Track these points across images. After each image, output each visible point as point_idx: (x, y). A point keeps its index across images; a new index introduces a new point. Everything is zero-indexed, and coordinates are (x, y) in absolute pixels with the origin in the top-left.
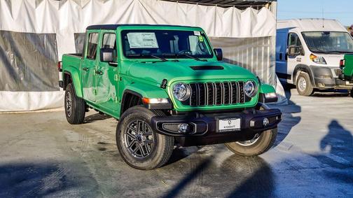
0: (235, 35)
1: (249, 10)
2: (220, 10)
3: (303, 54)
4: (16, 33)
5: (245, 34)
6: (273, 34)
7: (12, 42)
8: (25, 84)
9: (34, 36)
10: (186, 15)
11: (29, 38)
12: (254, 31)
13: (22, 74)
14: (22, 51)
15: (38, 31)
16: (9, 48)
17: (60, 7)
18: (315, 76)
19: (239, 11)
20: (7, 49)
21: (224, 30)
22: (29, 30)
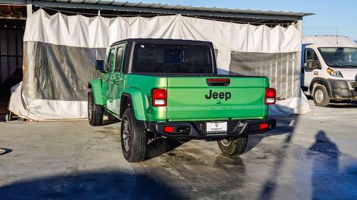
0: (265, 50)
1: (278, 27)
2: (252, 27)
3: (320, 68)
4: (71, 48)
5: (274, 49)
6: (299, 50)
7: (67, 56)
8: (78, 94)
9: (87, 50)
10: (222, 32)
11: (83, 52)
12: (282, 47)
13: (75, 85)
14: (75, 63)
15: (91, 46)
16: (65, 62)
17: (110, 24)
18: (333, 88)
19: (269, 28)
20: (62, 62)
21: (256, 45)
22: (83, 45)
